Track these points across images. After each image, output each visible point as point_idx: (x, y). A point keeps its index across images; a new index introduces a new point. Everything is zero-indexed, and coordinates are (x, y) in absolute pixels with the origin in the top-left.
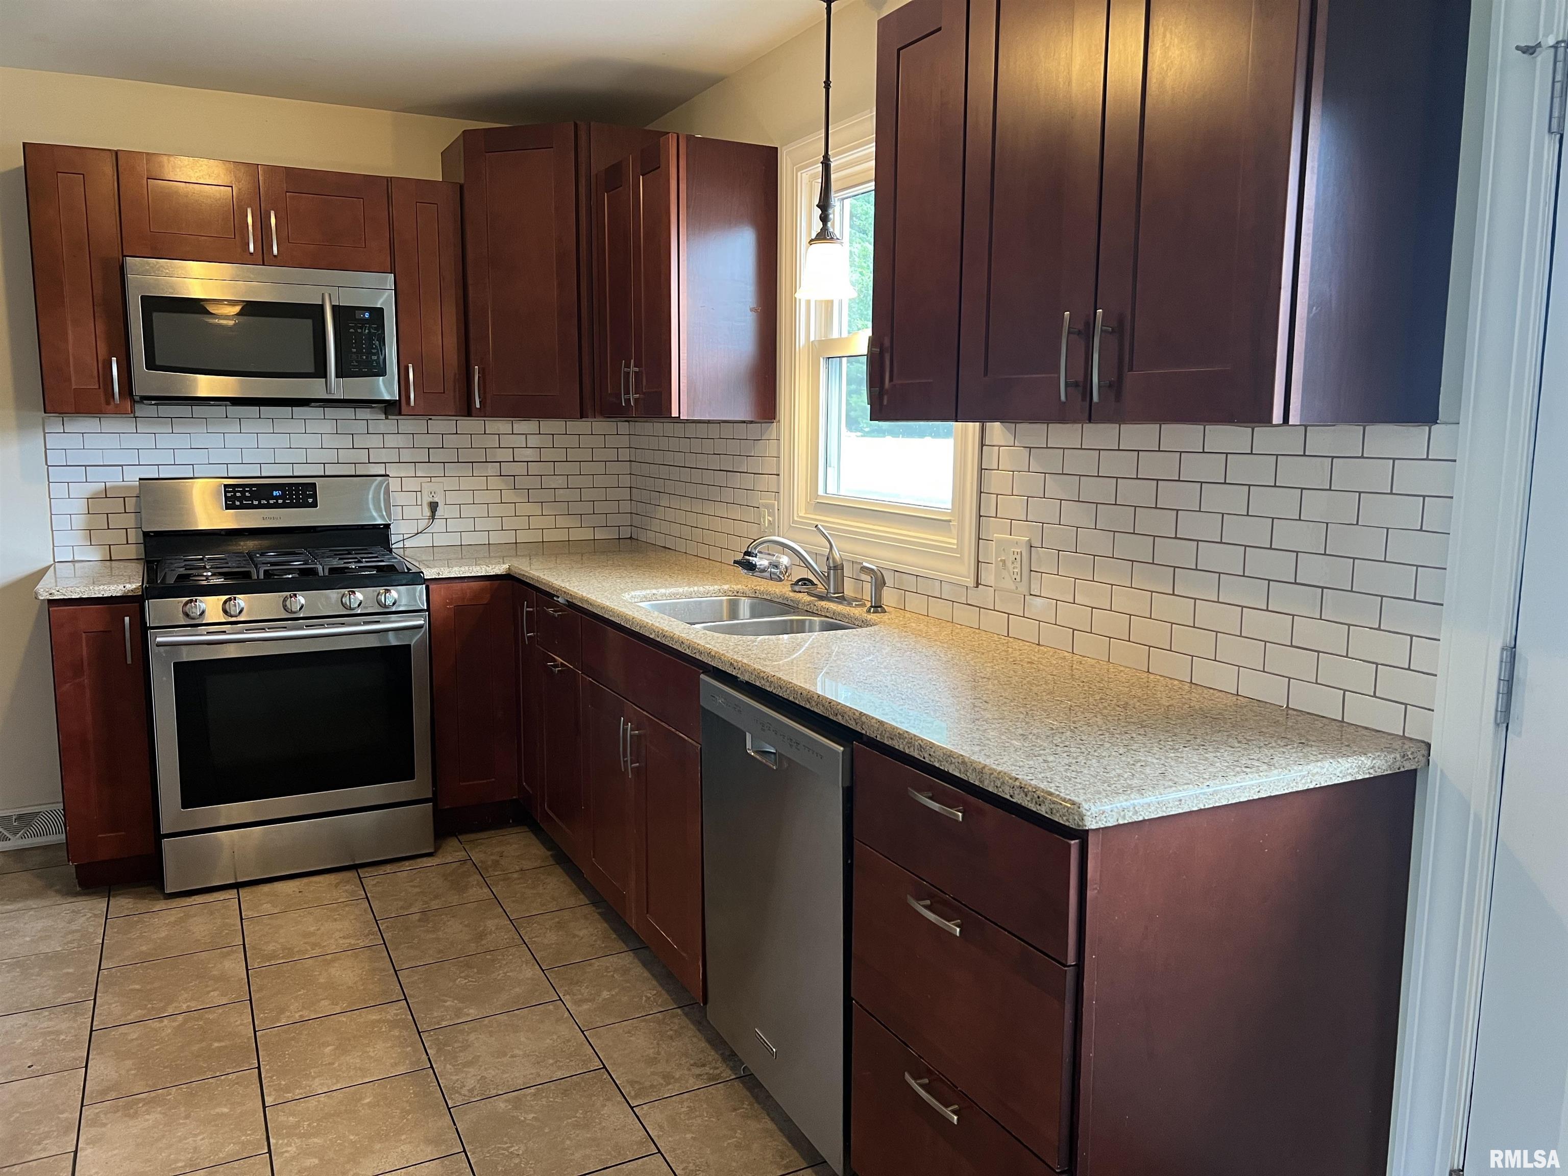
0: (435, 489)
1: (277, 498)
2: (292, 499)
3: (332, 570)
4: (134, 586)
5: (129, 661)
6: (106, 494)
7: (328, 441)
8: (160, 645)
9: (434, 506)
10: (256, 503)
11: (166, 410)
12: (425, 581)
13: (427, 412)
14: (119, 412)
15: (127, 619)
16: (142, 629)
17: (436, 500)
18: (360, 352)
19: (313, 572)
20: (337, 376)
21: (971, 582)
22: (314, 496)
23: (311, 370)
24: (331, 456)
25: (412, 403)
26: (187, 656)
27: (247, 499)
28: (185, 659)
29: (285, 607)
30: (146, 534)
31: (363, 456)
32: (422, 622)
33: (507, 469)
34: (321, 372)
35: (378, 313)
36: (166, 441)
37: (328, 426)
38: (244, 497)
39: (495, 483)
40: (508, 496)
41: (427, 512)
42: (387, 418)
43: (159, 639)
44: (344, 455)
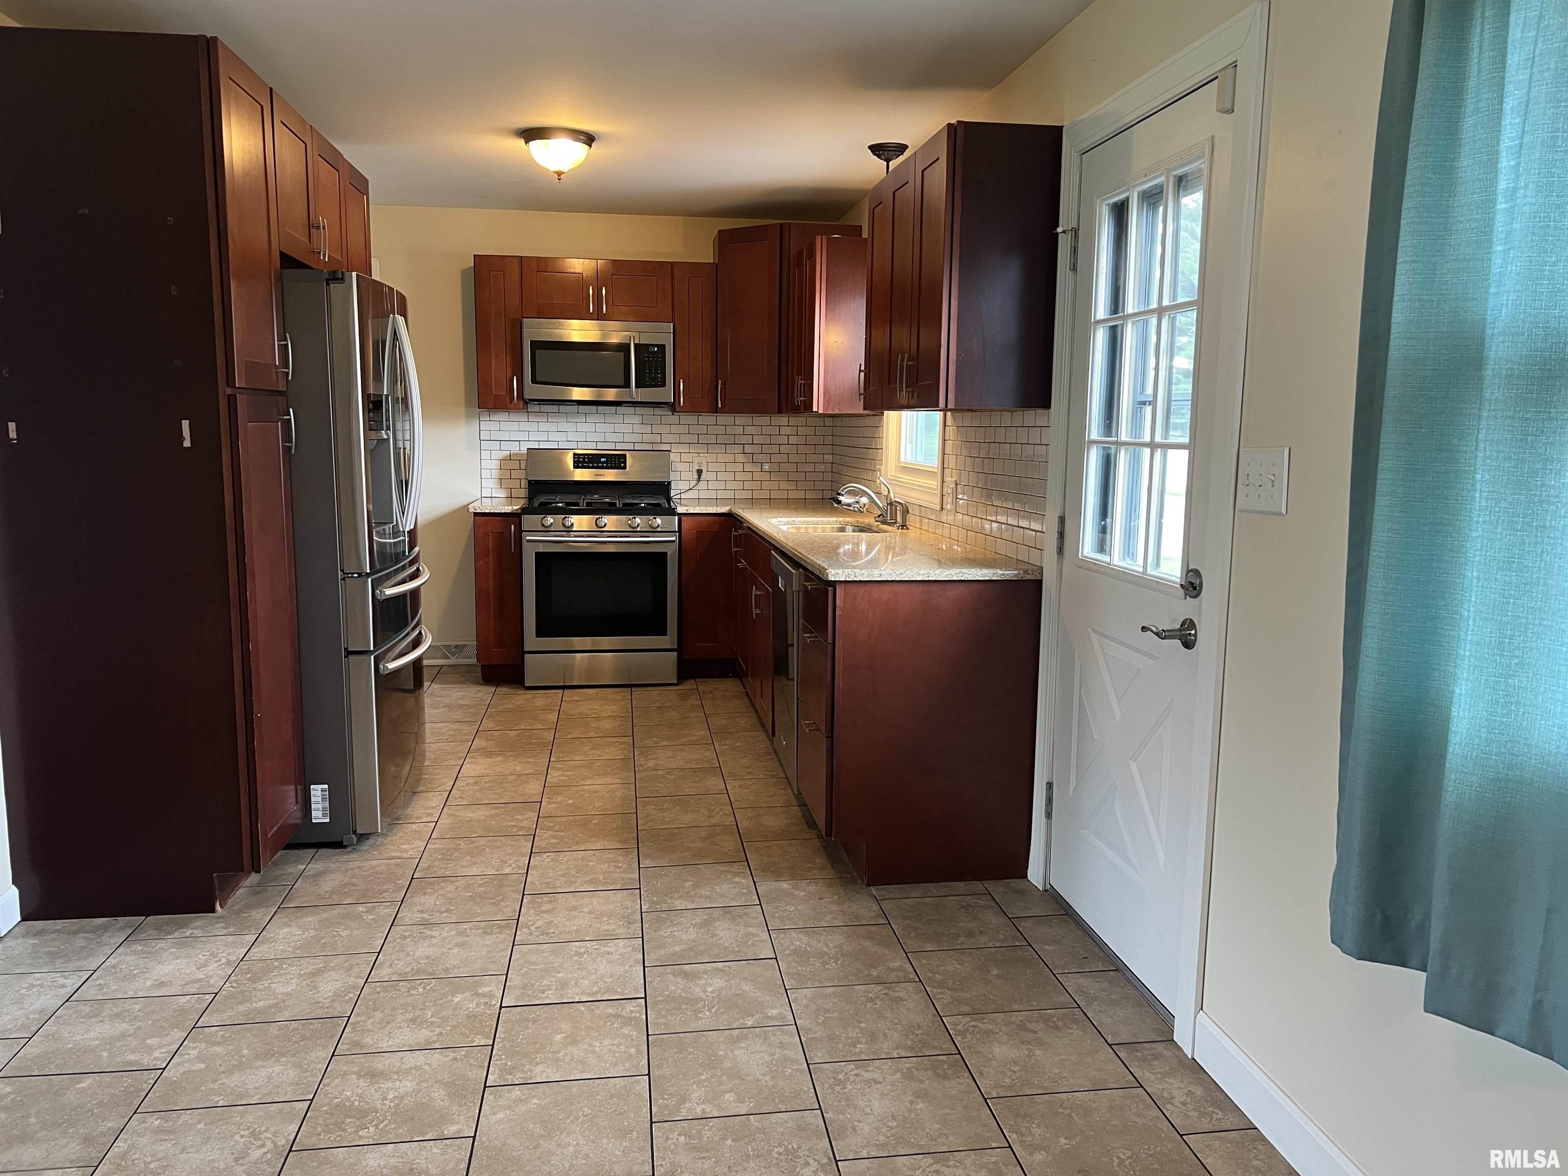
0: (702, 460)
1: (603, 463)
2: (611, 463)
3: (624, 505)
4: (517, 507)
5: (513, 551)
6: (510, 458)
7: (637, 428)
8: (529, 541)
9: (700, 472)
10: (591, 465)
11: (545, 408)
12: (679, 514)
13: (693, 408)
14: (516, 409)
15: (513, 526)
16: (520, 531)
17: (701, 468)
18: (650, 372)
19: (614, 504)
20: (636, 387)
21: (938, 508)
22: (625, 462)
23: (622, 383)
24: (638, 438)
25: (682, 404)
26: (541, 549)
27: (586, 462)
28: (541, 551)
29: (596, 524)
30: (530, 482)
31: (657, 438)
32: (674, 539)
33: (748, 449)
34: (627, 385)
35: (662, 348)
36: (544, 426)
37: (636, 420)
38: (584, 462)
39: (740, 458)
40: (749, 467)
41: (696, 477)
42: (673, 414)
43: (528, 538)
44: (647, 438)
